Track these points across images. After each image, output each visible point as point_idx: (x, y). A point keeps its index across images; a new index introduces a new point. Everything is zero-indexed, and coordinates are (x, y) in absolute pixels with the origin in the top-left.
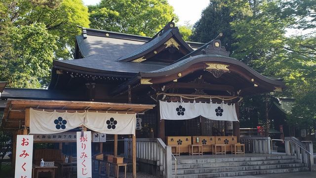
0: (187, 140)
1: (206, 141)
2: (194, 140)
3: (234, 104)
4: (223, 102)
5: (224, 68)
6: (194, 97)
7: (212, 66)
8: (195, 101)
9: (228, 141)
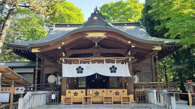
0: (82, 92)
1: (99, 93)
2: (88, 93)
3: (127, 63)
4: (116, 62)
5: (102, 35)
6: (90, 59)
7: (91, 35)
8: (90, 62)
9: (119, 93)
